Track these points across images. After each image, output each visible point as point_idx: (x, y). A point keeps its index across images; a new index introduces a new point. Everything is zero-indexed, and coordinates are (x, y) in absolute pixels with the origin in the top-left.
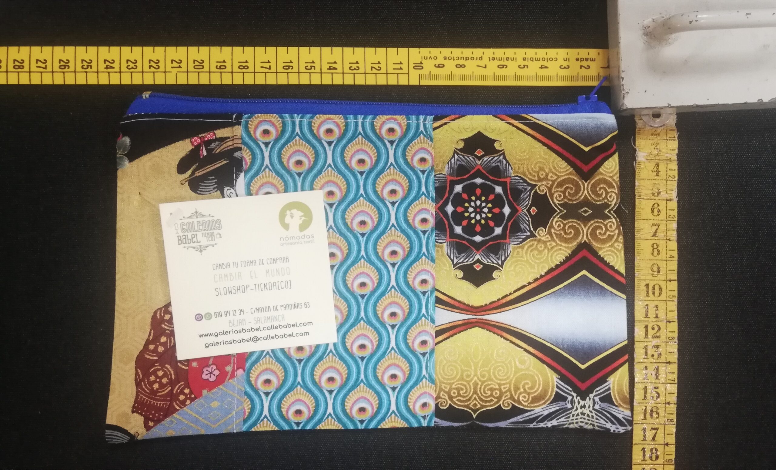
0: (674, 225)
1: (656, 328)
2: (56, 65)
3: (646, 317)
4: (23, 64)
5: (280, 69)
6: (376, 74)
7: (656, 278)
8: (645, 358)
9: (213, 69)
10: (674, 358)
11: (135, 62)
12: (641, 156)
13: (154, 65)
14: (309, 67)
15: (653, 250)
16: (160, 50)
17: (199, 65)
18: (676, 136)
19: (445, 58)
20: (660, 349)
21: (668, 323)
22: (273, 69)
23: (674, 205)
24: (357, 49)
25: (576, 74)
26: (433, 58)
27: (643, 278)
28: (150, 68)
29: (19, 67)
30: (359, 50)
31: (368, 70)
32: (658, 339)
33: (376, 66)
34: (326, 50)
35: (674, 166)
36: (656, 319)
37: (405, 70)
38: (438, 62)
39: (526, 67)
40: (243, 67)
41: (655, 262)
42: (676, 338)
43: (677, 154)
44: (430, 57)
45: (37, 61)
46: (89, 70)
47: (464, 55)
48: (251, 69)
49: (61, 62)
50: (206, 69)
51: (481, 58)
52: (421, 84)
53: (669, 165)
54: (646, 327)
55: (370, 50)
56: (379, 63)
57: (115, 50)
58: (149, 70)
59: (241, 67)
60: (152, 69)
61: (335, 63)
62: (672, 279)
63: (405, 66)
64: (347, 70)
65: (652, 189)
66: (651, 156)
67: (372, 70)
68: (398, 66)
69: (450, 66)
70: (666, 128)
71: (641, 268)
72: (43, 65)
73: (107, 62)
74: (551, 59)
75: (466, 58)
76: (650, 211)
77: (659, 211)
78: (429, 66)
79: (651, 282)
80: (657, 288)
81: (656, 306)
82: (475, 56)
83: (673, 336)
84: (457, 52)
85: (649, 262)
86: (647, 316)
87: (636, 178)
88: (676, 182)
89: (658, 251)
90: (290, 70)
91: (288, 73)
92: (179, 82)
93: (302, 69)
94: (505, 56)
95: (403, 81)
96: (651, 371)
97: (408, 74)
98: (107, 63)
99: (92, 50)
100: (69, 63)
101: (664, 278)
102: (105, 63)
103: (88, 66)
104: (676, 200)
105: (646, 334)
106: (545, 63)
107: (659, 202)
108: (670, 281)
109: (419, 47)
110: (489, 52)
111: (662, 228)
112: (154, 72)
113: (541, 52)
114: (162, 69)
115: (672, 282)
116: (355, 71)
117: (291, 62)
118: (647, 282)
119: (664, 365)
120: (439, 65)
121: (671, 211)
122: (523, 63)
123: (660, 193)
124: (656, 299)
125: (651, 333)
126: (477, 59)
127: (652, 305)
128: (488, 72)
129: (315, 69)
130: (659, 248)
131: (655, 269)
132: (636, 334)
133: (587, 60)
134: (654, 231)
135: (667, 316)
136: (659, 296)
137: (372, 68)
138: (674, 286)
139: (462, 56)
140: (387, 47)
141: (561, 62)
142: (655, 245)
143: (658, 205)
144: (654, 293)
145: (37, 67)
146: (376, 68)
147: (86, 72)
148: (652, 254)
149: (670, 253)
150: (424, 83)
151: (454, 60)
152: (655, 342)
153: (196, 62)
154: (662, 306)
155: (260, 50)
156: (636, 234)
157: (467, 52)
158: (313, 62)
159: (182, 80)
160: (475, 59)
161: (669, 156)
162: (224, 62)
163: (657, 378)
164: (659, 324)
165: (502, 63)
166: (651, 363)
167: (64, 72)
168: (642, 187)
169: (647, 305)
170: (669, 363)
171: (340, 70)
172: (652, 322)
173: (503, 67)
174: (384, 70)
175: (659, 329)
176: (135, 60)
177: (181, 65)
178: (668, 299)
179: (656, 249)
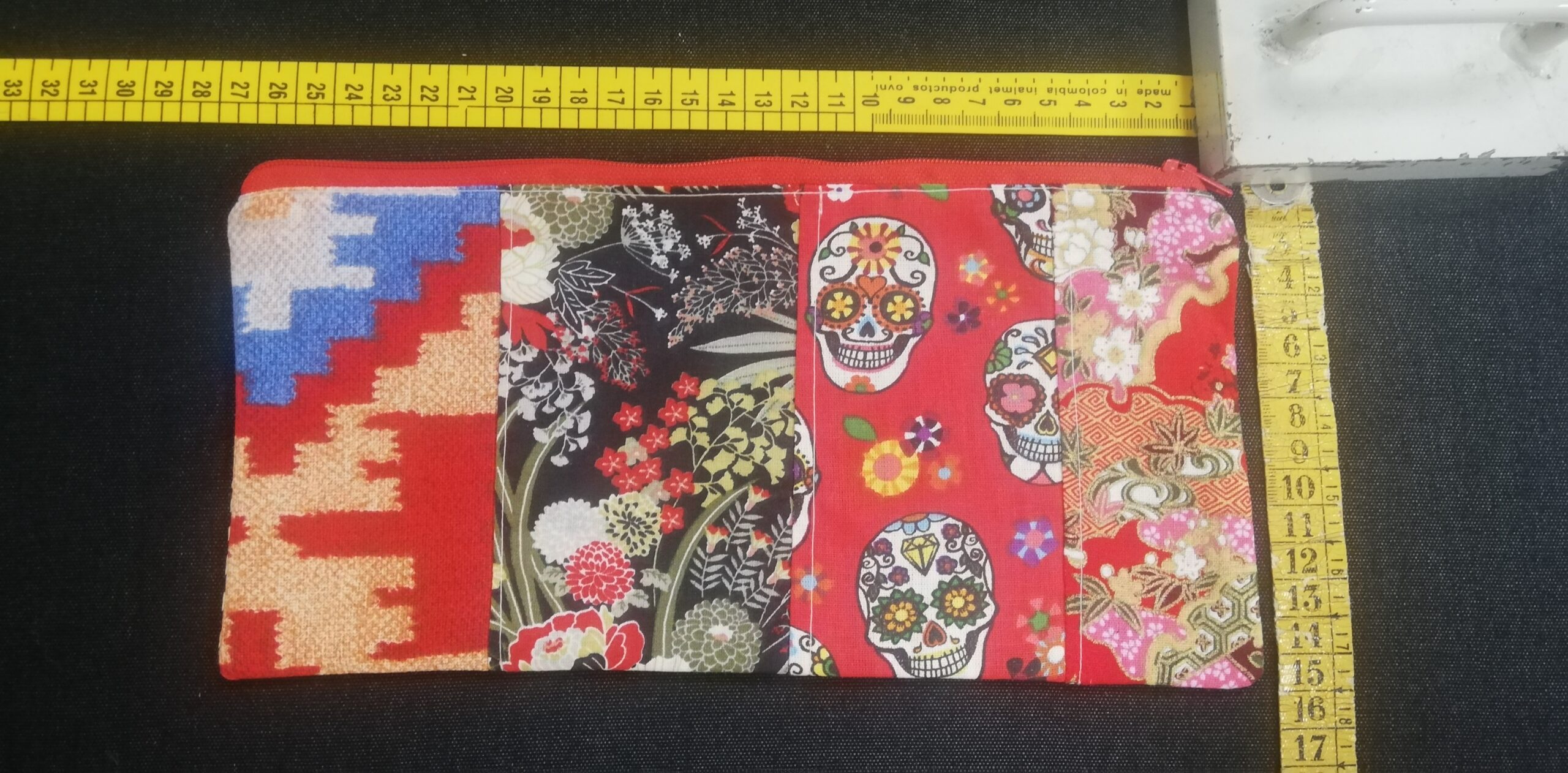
0: (1326, 373)
1: (1309, 555)
2: (265, 91)
3: (1290, 535)
4: (209, 90)
5: (640, 104)
6: (800, 113)
7: (1302, 466)
8: (1294, 609)
9: (529, 102)
10: (1344, 606)
11: (397, 89)
12: (1257, 255)
13: (430, 95)
14: (688, 102)
15: (1293, 415)
16: (439, 70)
17: (505, 97)
18: (1315, 221)
19: (916, 88)
20: (1318, 593)
21: (1329, 545)
22: (629, 104)
23: (1321, 337)
24: (769, 73)
25: (1138, 116)
26: (895, 87)
27: (1278, 465)
28: (422, 100)
29: (203, 94)
30: (772, 74)
31: (787, 107)
32: (1315, 574)
33: (800, 100)
34: (717, 74)
35: (1316, 271)
36: (1307, 539)
37: (849, 107)
38: (903, 94)
39: (1052, 103)
40: (579, 100)
41: (1298, 437)
42: (1346, 572)
43: (1319, 251)
44: (891, 86)
45: (233, 84)
46: (319, 100)
47: (948, 84)
48: (592, 103)
49: (274, 87)
50: (517, 102)
51: (976, 89)
52: (875, 130)
53: (1307, 269)
54: (1292, 553)
55: (790, 75)
56: (805, 95)
57: (364, 69)
58: (419, 102)
59: (574, 100)
60: (426, 102)
61: (732, 94)
62: (1329, 466)
63: (848, 101)
64: (751, 106)
65: (1282, 311)
66: (1275, 254)
67: (793, 106)
68: (837, 101)
69: (924, 101)
70: (1296, 208)
71: (1274, 449)
72: (243, 92)
73: (350, 88)
74: (1095, 91)
75: (951, 88)
76: (1283, 349)
77: (1297, 348)
78: (888, 101)
79: (1293, 471)
80: (1305, 482)
81: (1307, 514)
82: (966, 84)
83: (1339, 568)
84: (935, 78)
85: (1287, 437)
86: (1291, 533)
87: (1254, 292)
88: (1323, 297)
89: (1302, 417)
90: (656, 106)
91: (653, 110)
92: (471, 124)
93: (677, 104)
94: (1018, 85)
95: (845, 125)
96: (1305, 632)
97: (854, 113)
98: (351, 90)
99: (327, 67)
100: (286, 88)
101: (1315, 464)
102: (347, 89)
103: (318, 94)
104: (1324, 329)
105: (1293, 566)
106: (1085, 98)
107: (1296, 333)
108: (1327, 469)
109: (872, 69)
110: (989, 79)
111: (1305, 376)
112: (429, 107)
113: (1078, 79)
114: (442, 101)
115: (1331, 472)
116: (764, 108)
117: (658, 92)
118: (1287, 473)
119: (1328, 620)
120: (905, 99)
121: (1317, 348)
122: (1047, 97)
123: (1295, 317)
124: (1304, 502)
125: (1300, 563)
126: (969, 90)
127: (1298, 514)
128: (989, 111)
129: (697, 104)
130: (1304, 413)
131: (1299, 449)
132: (1274, 566)
133: (1156, 92)
134: (1292, 383)
135: (1327, 533)
136: (1311, 496)
137: (793, 103)
138: (1335, 477)
139: (944, 84)
140: (818, 70)
141: (1112, 95)
142: (1295, 407)
143: (1295, 338)
144: (1300, 492)
145: (233, 94)
146: (800, 103)
147: (315, 104)
148: (1292, 423)
149: (1322, 421)
150: (881, 128)
151: (931, 91)
152: (1309, 579)
153: (499, 90)
154: (1316, 514)
155: (607, 72)
156: (1260, 389)
157: (953, 78)
158: (695, 93)
159: (476, 120)
160: (967, 89)
161: (1306, 254)
162: (547, 90)
163: (1317, 644)
164: (1314, 546)
165: (1011, 96)
166: (1305, 617)
167: (277, 104)
168: (1264, 308)
169: (1290, 514)
170: (1336, 616)
171: (739, 106)
172: (1301, 543)
173: (1014, 104)
174: (813, 107)
175: (1314, 556)
176: (398, 86)
177: (475, 95)
178: (1326, 502)
179: (1296, 414)
